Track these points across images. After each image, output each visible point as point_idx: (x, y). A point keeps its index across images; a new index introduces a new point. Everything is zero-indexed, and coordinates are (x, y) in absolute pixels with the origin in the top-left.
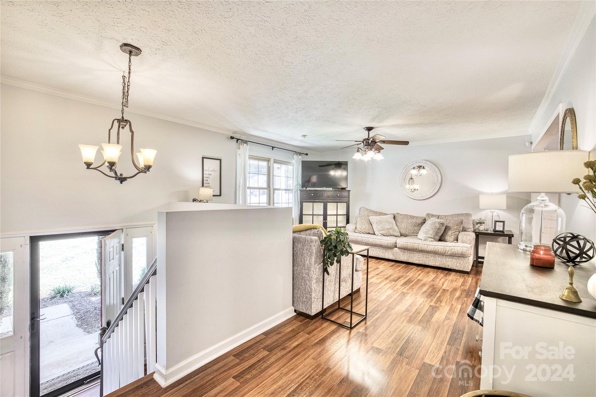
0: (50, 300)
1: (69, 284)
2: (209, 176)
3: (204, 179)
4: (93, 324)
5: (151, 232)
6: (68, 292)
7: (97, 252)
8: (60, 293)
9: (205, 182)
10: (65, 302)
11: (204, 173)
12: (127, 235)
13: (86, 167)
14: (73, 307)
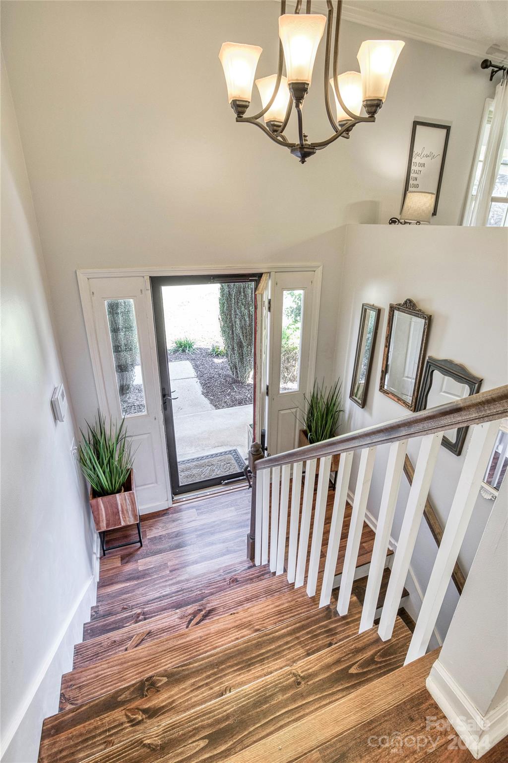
0: (174, 354)
1: (191, 338)
2: (420, 168)
3: (412, 175)
4: (219, 396)
5: (312, 282)
6: (189, 347)
7: (220, 303)
8: (181, 346)
9: (411, 182)
10: (188, 359)
11: (414, 160)
12: (277, 284)
13: (236, 116)
14: (196, 367)
